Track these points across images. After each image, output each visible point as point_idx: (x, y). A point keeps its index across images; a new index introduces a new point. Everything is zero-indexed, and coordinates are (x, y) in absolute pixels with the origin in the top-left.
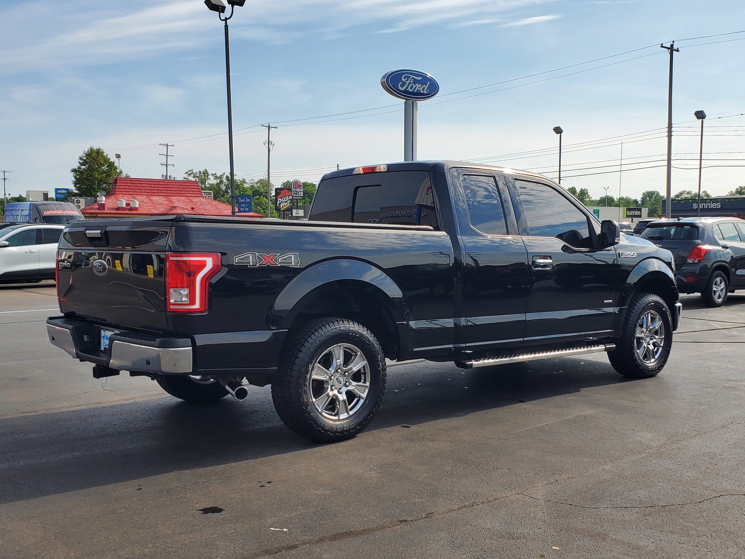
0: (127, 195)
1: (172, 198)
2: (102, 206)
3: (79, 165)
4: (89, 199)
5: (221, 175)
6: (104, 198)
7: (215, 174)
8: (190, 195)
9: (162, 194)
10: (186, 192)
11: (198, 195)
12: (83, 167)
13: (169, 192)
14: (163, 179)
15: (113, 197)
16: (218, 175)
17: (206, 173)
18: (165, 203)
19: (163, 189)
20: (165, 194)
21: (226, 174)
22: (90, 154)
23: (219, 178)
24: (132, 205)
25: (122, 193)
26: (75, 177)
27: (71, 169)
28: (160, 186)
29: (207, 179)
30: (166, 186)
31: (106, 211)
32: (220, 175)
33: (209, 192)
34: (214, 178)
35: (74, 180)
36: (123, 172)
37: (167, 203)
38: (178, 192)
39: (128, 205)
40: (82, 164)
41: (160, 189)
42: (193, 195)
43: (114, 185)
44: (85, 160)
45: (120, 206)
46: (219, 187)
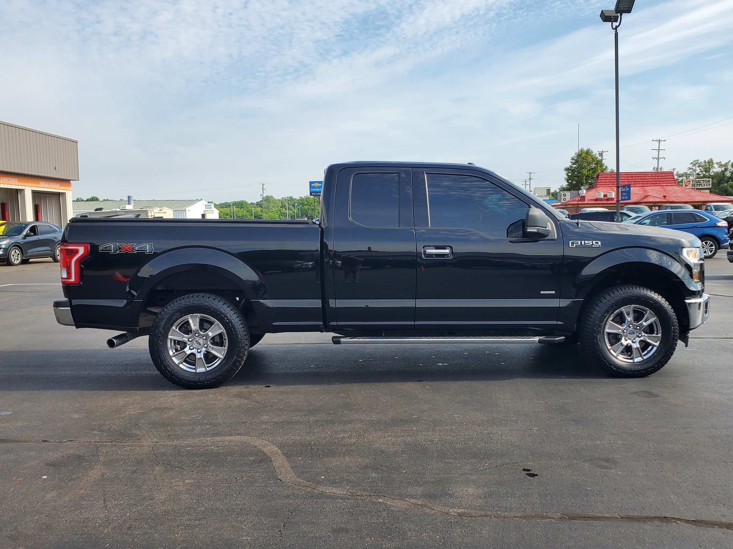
0: (607, 188)
1: (647, 188)
2: (583, 198)
3: (571, 164)
4: (574, 192)
5: (727, 163)
6: (585, 191)
7: (720, 162)
8: (665, 184)
9: (638, 185)
10: (661, 182)
11: (672, 184)
12: (575, 166)
13: (645, 183)
14: (654, 171)
15: (594, 190)
16: (723, 163)
17: (711, 162)
18: (639, 193)
19: (640, 180)
20: (641, 185)
21: (731, 162)
22: (580, 155)
23: (724, 166)
24: (609, 196)
25: (603, 186)
26: (568, 175)
27: (564, 168)
28: (637, 178)
29: (712, 167)
30: (643, 178)
31: (586, 202)
32: (725, 163)
33: (707, 179)
34: (719, 167)
35: (566, 177)
36: (608, 168)
37: (642, 192)
38: (654, 182)
39: (605, 196)
40: (574, 164)
41: (637, 181)
42: (668, 184)
43: (597, 179)
44: (576, 160)
45: (598, 197)
46: (724, 174)
